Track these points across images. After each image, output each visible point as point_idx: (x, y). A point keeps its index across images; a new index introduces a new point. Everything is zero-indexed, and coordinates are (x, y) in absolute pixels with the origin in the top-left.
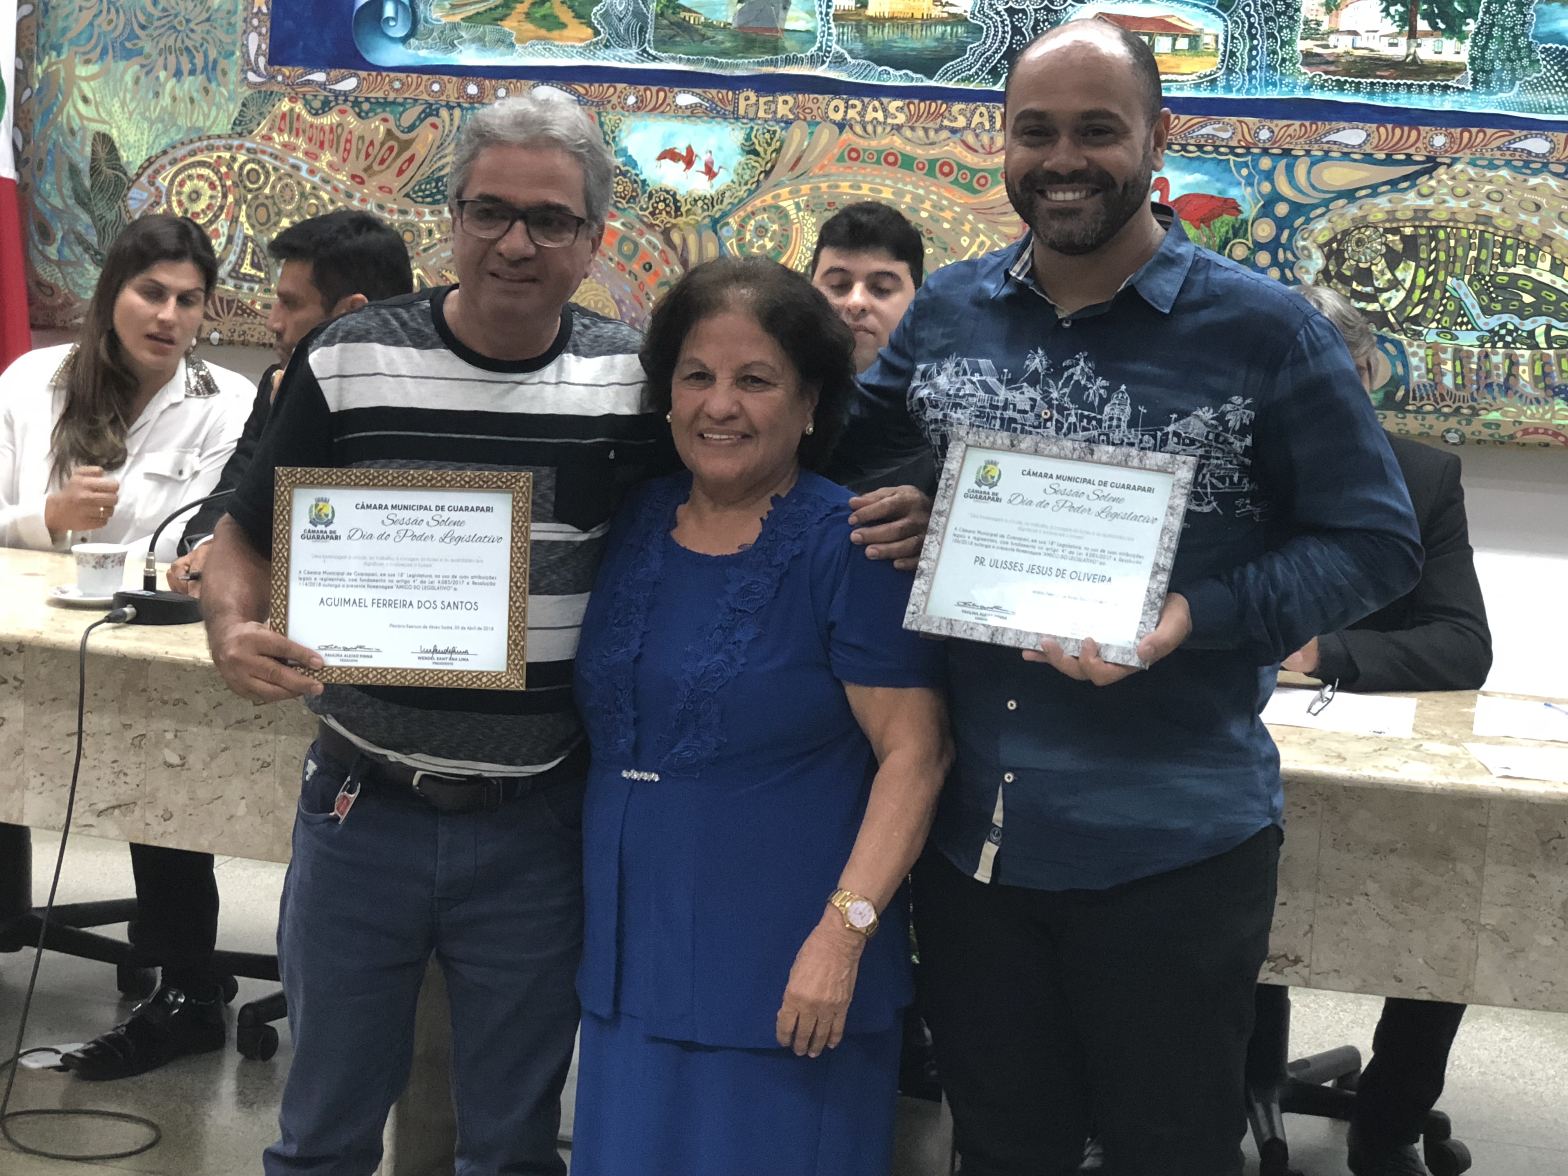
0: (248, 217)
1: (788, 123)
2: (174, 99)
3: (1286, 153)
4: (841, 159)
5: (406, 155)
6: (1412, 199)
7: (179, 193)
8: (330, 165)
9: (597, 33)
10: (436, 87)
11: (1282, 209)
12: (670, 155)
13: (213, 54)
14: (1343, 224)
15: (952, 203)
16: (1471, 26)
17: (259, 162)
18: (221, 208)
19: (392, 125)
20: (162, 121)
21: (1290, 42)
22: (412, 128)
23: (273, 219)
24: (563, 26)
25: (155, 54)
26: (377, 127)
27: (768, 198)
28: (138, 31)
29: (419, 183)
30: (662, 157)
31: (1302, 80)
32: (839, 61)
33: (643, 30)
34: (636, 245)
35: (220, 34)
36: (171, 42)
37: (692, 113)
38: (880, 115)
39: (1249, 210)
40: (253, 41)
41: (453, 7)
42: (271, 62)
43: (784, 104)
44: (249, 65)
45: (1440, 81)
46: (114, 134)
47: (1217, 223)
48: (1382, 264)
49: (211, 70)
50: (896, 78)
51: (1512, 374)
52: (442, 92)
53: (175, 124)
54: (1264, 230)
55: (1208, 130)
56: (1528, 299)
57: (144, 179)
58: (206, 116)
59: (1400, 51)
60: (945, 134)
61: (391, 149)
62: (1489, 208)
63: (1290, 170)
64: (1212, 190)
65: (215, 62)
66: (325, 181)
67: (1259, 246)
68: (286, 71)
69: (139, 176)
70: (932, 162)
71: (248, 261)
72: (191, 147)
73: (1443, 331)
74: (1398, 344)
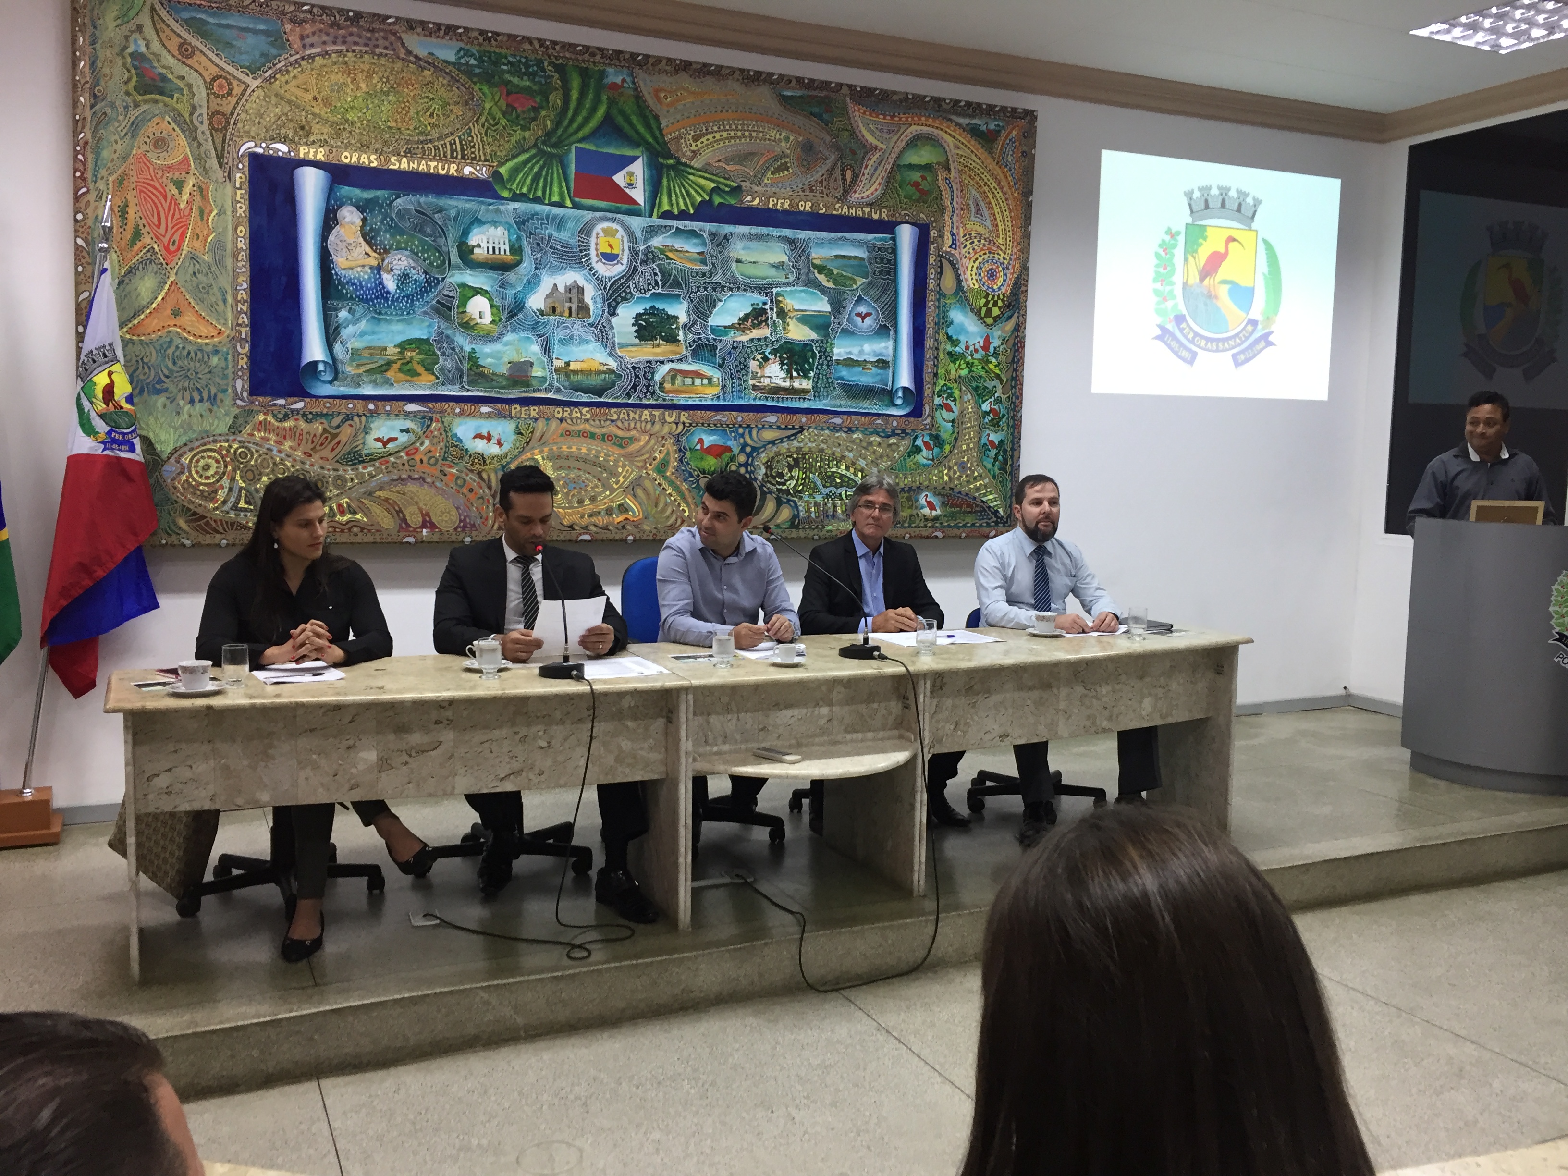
0: (241, 477)
1: (536, 420)
2: (190, 416)
3: (748, 426)
4: (562, 435)
5: (336, 441)
6: (795, 443)
7: (196, 467)
8: (291, 448)
9: (437, 378)
10: (351, 406)
11: (748, 449)
12: (479, 436)
13: (213, 391)
14: (772, 455)
15: (614, 453)
16: (812, 374)
17: (246, 448)
18: (224, 473)
19: (326, 426)
20: (183, 427)
21: (747, 381)
22: (338, 427)
23: (257, 477)
24: (419, 375)
25: (175, 391)
26: (318, 427)
27: (529, 455)
28: (164, 379)
29: (344, 455)
30: (475, 437)
31: (752, 396)
32: (558, 391)
33: (461, 377)
34: (465, 480)
35: (217, 380)
36: (186, 384)
37: (488, 416)
38: (579, 415)
39: (736, 450)
40: (239, 384)
41: (358, 365)
42: (251, 394)
43: (534, 411)
44: (237, 396)
45: (802, 396)
46: (151, 436)
47: (724, 456)
48: (786, 470)
49: (212, 399)
50: (585, 398)
51: (835, 511)
52: (354, 408)
53: (191, 428)
54: (742, 459)
55: (718, 417)
56: (838, 481)
57: (172, 460)
58: (211, 424)
59: (787, 384)
60: (608, 422)
61: (327, 438)
62: (823, 446)
63: (750, 433)
64: (721, 443)
65: (215, 395)
66: (288, 456)
67: (741, 465)
68: (261, 399)
69: (169, 458)
70: (604, 435)
71: (242, 500)
72: (202, 441)
73: (810, 495)
74: (794, 502)
